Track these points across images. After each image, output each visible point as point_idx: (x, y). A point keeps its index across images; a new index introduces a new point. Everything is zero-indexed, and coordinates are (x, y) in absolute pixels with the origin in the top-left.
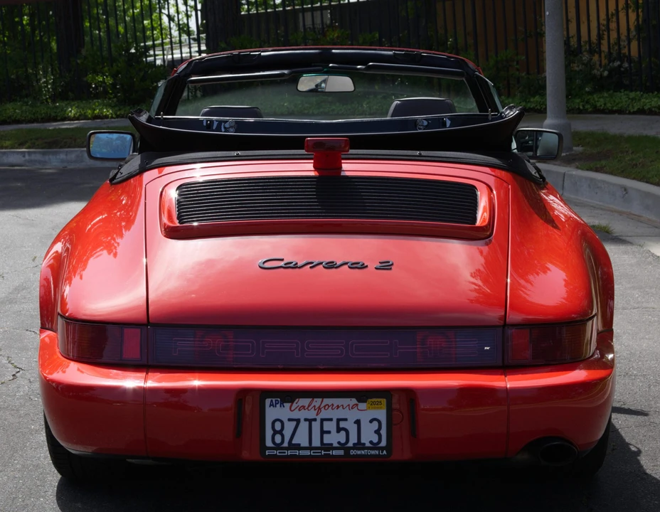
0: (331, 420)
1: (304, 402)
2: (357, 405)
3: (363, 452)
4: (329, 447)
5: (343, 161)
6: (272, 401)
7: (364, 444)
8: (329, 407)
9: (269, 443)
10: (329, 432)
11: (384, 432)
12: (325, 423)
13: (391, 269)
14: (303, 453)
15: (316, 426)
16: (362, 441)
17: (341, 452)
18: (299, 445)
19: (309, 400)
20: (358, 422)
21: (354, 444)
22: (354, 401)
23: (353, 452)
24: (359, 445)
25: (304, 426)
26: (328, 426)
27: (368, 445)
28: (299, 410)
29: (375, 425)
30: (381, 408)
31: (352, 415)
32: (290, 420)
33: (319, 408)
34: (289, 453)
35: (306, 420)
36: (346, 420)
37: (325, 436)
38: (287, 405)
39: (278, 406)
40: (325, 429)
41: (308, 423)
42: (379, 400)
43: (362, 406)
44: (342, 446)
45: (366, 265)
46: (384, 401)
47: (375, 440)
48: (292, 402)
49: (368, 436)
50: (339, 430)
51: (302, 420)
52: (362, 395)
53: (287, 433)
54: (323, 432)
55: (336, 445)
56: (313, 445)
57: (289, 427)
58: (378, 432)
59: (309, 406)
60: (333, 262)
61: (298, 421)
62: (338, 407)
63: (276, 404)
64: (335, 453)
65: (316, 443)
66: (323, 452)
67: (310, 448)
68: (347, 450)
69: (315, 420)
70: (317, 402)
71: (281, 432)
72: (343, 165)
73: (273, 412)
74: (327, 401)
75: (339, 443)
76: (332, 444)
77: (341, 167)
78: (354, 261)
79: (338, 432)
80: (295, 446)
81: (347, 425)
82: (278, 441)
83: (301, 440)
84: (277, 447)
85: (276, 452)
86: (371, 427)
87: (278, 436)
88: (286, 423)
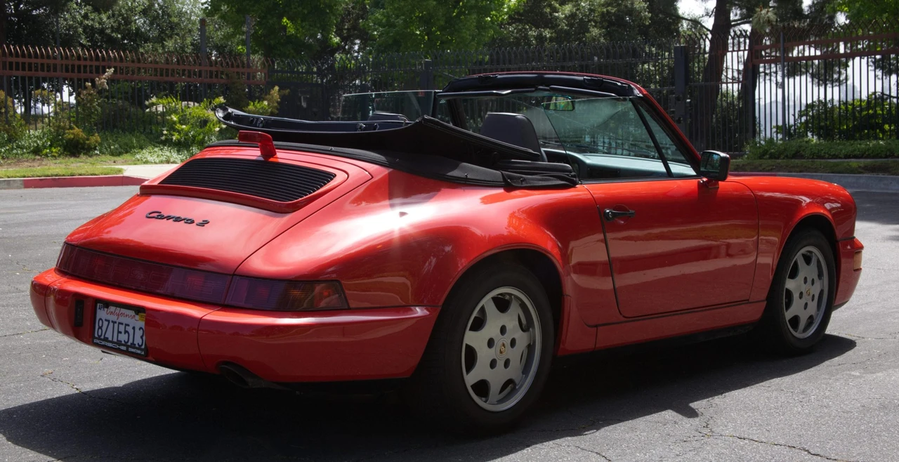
0: (122, 324)
1: (112, 309)
2: (135, 316)
3: (134, 350)
4: (120, 343)
5: (277, 150)
6: (99, 306)
8: (122, 314)
9: (96, 336)
10: (121, 333)
11: (144, 338)
12: (120, 325)
15: (116, 325)
16: (135, 343)
17: (125, 348)
18: (108, 338)
19: (115, 308)
20: (134, 328)
21: (131, 344)
22: (132, 313)
24: (133, 345)
25: (111, 324)
26: (122, 328)
27: (137, 346)
28: (110, 314)
29: (141, 332)
30: (144, 320)
31: (132, 322)
32: (106, 320)
33: (118, 315)
35: (112, 322)
36: (128, 325)
37: (119, 334)
38: (106, 309)
40: (120, 330)
41: (113, 324)
42: (142, 315)
43: (137, 317)
44: (125, 344)
46: (145, 316)
47: (140, 343)
48: (107, 307)
49: (138, 341)
52: (139, 310)
53: (104, 328)
54: (119, 332)
55: (123, 342)
57: (106, 323)
58: (142, 337)
59: (114, 312)
61: (109, 321)
62: (126, 316)
63: (101, 308)
65: (115, 340)
66: (117, 346)
67: (112, 342)
68: (128, 347)
69: (116, 322)
70: (118, 310)
71: (102, 328)
73: (102, 314)
74: (123, 311)
75: (125, 341)
76: (121, 341)
78: (189, 218)
79: (125, 333)
80: (106, 339)
81: (130, 329)
82: (100, 334)
83: (109, 335)
84: (99, 338)
85: (98, 341)
86: (139, 333)
87: (100, 330)
88: (104, 321)
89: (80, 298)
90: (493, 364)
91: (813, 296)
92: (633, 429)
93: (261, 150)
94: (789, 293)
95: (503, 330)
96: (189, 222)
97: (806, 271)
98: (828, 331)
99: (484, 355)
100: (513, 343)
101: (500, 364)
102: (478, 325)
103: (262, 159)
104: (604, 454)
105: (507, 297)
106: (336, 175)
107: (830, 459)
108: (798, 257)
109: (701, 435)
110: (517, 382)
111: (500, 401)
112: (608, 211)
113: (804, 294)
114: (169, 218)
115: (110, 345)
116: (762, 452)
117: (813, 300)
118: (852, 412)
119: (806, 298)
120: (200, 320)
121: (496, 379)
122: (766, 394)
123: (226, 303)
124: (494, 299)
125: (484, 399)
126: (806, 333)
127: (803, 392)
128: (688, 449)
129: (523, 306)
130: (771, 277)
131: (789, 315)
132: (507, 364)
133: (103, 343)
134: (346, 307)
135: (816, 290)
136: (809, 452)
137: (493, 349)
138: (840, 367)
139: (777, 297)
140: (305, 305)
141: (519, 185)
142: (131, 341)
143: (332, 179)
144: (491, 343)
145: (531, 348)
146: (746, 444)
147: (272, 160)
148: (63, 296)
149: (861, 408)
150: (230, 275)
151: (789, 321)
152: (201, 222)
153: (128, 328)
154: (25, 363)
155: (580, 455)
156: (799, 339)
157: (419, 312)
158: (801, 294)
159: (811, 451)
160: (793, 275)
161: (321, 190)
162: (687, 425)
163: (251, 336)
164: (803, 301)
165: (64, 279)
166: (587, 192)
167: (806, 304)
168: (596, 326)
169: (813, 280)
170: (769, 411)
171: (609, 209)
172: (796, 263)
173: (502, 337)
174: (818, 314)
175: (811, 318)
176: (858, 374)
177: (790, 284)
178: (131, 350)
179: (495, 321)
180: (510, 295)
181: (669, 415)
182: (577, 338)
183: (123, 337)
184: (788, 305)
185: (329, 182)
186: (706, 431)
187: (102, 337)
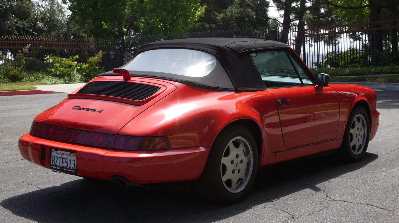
0: (64, 158)
1: (59, 151)
2: (70, 155)
6: (53, 150)
8: (64, 154)
9: (52, 164)
10: (64, 162)
11: (75, 165)
15: (61, 159)
20: (70, 160)
22: (69, 153)
24: (70, 168)
25: (59, 159)
26: (64, 160)
27: (72, 168)
28: (58, 154)
29: (74, 161)
30: (75, 157)
31: (69, 158)
32: (56, 157)
33: (62, 154)
35: (59, 157)
36: (67, 159)
37: (63, 163)
38: (56, 152)
39: (54, 152)
42: (75, 154)
43: (72, 155)
48: (57, 151)
49: (72, 166)
52: (72, 152)
53: (55, 161)
55: (65, 167)
57: (56, 158)
58: (74, 164)
59: (60, 153)
60: (89, 109)
61: (58, 157)
62: (66, 155)
64: (65, 169)
65: (61, 166)
66: (62, 169)
68: (67, 169)
69: (61, 158)
70: (62, 152)
72: (132, 78)
73: (54, 154)
74: (64, 152)
79: (66, 163)
80: (57, 166)
81: (68, 161)
82: (53, 163)
83: (58, 164)
84: (53, 165)
85: (53, 167)
86: (72, 163)
87: (53, 162)
88: (55, 157)
89: (43, 147)
90: (233, 172)
91: (361, 136)
92: (295, 199)
93: (123, 77)
94: (352, 135)
95: (237, 156)
96: (94, 110)
97: (358, 125)
98: (367, 151)
99: (230, 167)
100: (241, 161)
101: (236, 171)
102: (227, 154)
103: (124, 81)
104: (286, 211)
105: (239, 141)
106: (160, 88)
107: (387, 210)
108: (355, 119)
109: (327, 200)
110: (243, 179)
111: (237, 188)
112: (279, 101)
113: (358, 135)
114: (84, 109)
115: (58, 168)
116: (356, 208)
117: (361, 138)
118: (389, 188)
119: (359, 137)
120: (103, 156)
121: (235, 178)
122: (348, 180)
123: (114, 148)
124: (233, 142)
125: (229, 187)
126: (358, 153)
127: (364, 179)
128: (323, 208)
129: (245, 145)
130: (345, 128)
131: (351, 144)
132: (239, 171)
133: (55, 167)
134: (170, 148)
135: (362, 134)
136: (377, 207)
137: (233, 165)
138: (376, 167)
139: (347, 137)
140: (151, 148)
141: (241, 90)
142: (69, 166)
143: (159, 90)
144: (232, 162)
145: (248, 164)
146: (348, 204)
147: (129, 81)
148: (35, 147)
149: (392, 186)
150: (116, 135)
151: (352, 147)
152: (100, 110)
153: (67, 160)
154: (12, 176)
155: (276, 212)
156: (356, 155)
157: (202, 149)
158: (357, 135)
159: (378, 206)
160: (353, 127)
161: (154, 95)
162: (318, 196)
163: (127, 163)
164: (357, 138)
165: (35, 138)
166: (270, 93)
167: (359, 140)
168: (275, 153)
169: (361, 129)
170: (352, 188)
171: (279, 100)
172: (354, 121)
173: (237, 159)
174: (363, 144)
175: (360, 145)
176: (384, 170)
177: (352, 131)
178: (69, 170)
179: (234, 152)
180: (240, 140)
181: (308, 191)
182: (267, 159)
183: (65, 165)
184: (351, 140)
185: (157, 91)
186: (328, 199)
187: (55, 165)
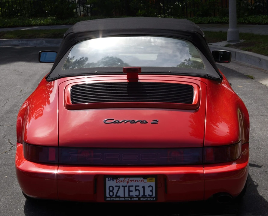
0: (133, 186)
1: (121, 179)
2: (143, 180)
3: (146, 199)
4: (132, 197)
6: (109, 179)
7: (146, 196)
8: (132, 181)
9: (108, 195)
10: (132, 191)
11: (154, 191)
12: (130, 187)
13: (157, 123)
14: (121, 199)
15: (127, 189)
16: (145, 195)
17: (137, 199)
18: (120, 196)
19: (123, 178)
20: (143, 187)
21: (142, 196)
23: (141, 199)
24: (144, 196)
25: (122, 189)
27: (148, 196)
28: (120, 182)
29: (151, 188)
30: (153, 181)
31: (141, 184)
32: (116, 186)
33: (128, 182)
34: (116, 199)
35: (122, 186)
36: (139, 186)
38: (115, 180)
39: (111, 180)
40: (130, 190)
41: (123, 187)
42: (152, 178)
43: (145, 180)
44: (137, 197)
45: (147, 122)
46: (154, 179)
47: (151, 194)
48: (117, 179)
49: (148, 193)
50: (136, 190)
51: (121, 187)
52: (145, 177)
53: (115, 192)
54: (129, 191)
55: (135, 196)
56: (126, 196)
58: (152, 191)
59: (124, 181)
60: (134, 121)
61: (119, 187)
62: (135, 181)
63: (110, 180)
64: (134, 199)
65: (127, 195)
66: (129, 199)
67: (124, 197)
68: (139, 198)
69: (126, 186)
70: (127, 179)
71: (112, 191)
72: (139, 77)
74: (131, 179)
75: (136, 195)
76: (133, 196)
77: (138, 78)
78: (142, 120)
80: (118, 197)
81: (140, 188)
82: (111, 195)
83: (120, 194)
84: (111, 197)
85: (110, 199)
86: (148, 189)
87: (111, 193)
88: (115, 188)
115: (123, 199)
142: (142, 194)
183: (134, 194)
187: (114, 196)
